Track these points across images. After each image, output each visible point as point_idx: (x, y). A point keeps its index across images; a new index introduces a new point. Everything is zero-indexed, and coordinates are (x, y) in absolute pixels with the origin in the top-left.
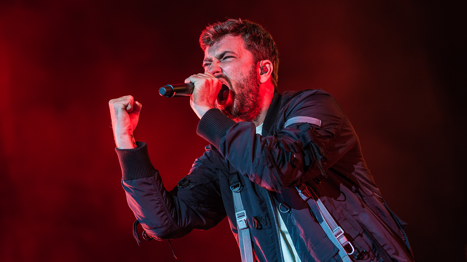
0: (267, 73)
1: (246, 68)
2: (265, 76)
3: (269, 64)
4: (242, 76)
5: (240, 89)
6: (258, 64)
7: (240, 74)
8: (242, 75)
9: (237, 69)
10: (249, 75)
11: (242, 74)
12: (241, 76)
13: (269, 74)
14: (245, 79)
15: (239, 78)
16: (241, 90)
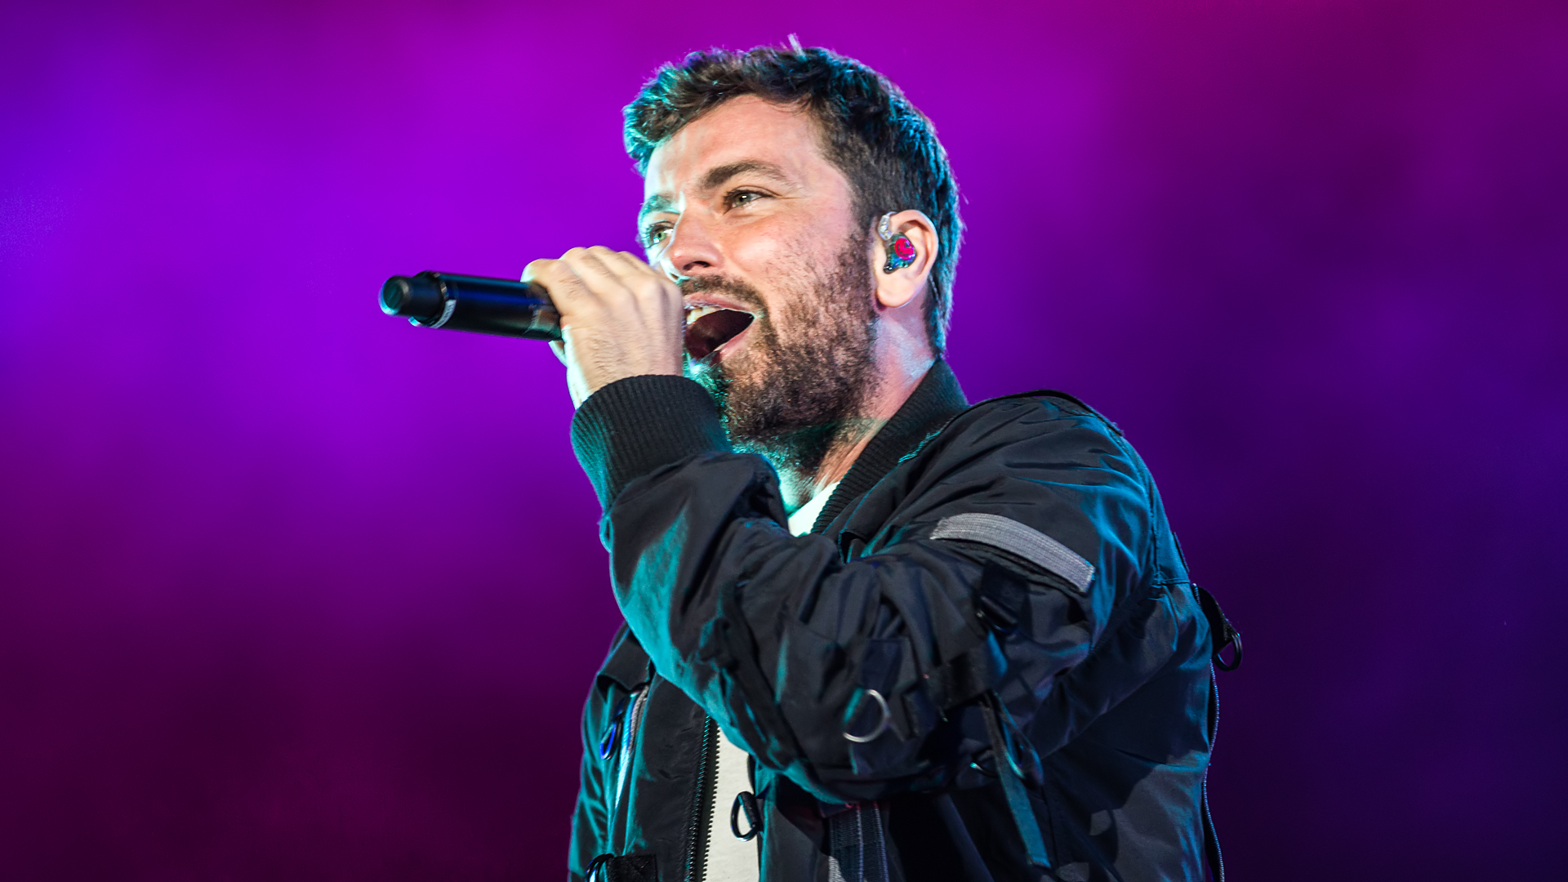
0: (914, 266)
1: (826, 243)
2: (906, 277)
3: (923, 228)
4: (812, 274)
5: (801, 327)
6: (873, 225)
7: (805, 266)
8: (813, 269)
9: (794, 244)
10: (837, 271)
11: (810, 267)
12: (806, 274)
13: (921, 269)
14: (824, 285)
15: (799, 281)
16: (806, 334)
